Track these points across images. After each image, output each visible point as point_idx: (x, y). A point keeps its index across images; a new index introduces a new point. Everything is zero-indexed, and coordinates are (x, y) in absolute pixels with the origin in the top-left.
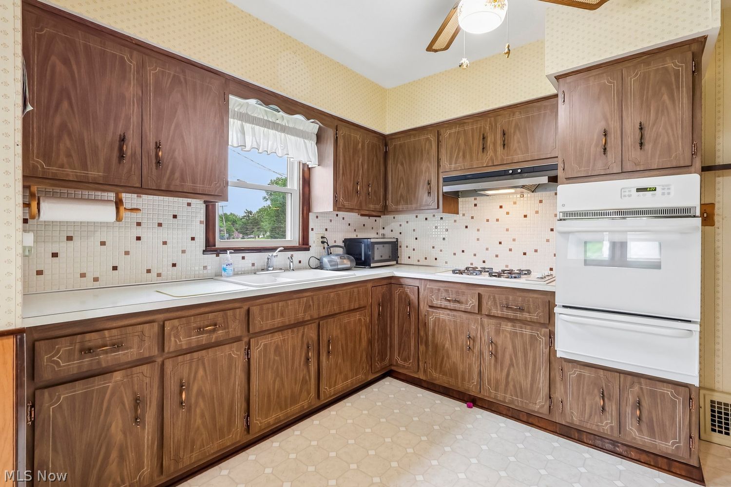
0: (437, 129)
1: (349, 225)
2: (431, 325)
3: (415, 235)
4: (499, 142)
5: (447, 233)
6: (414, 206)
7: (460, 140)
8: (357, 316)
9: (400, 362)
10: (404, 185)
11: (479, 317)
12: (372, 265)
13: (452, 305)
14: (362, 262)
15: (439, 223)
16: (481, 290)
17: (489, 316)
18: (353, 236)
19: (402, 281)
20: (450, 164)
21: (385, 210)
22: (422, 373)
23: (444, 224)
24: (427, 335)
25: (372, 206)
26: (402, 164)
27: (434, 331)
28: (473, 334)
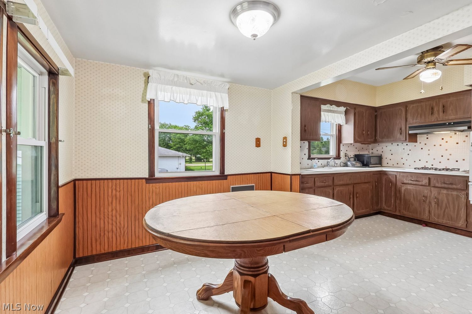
0: (406, 105)
1: (356, 148)
2: (403, 191)
3: (391, 152)
4: (441, 110)
5: (410, 151)
6: (392, 139)
7: (419, 110)
8: (367, 185)
9: (386, 208)
10: (386, 129)
11: (429, 188)
12: (370, 166)
13: (415, 183)
14: (365, 165)
15: (406, 147)
16: (430, 176)
17: (435, 187)
18: (358, 153)
19: (387, 172)
20: (413, 120)
21: (375, 141)
22: (398, 212)
23: (409, 147)
24: (401, 196)
25: (369, 140)
26: (385, 120)
27: (404, 194)
28: (426, 195)
